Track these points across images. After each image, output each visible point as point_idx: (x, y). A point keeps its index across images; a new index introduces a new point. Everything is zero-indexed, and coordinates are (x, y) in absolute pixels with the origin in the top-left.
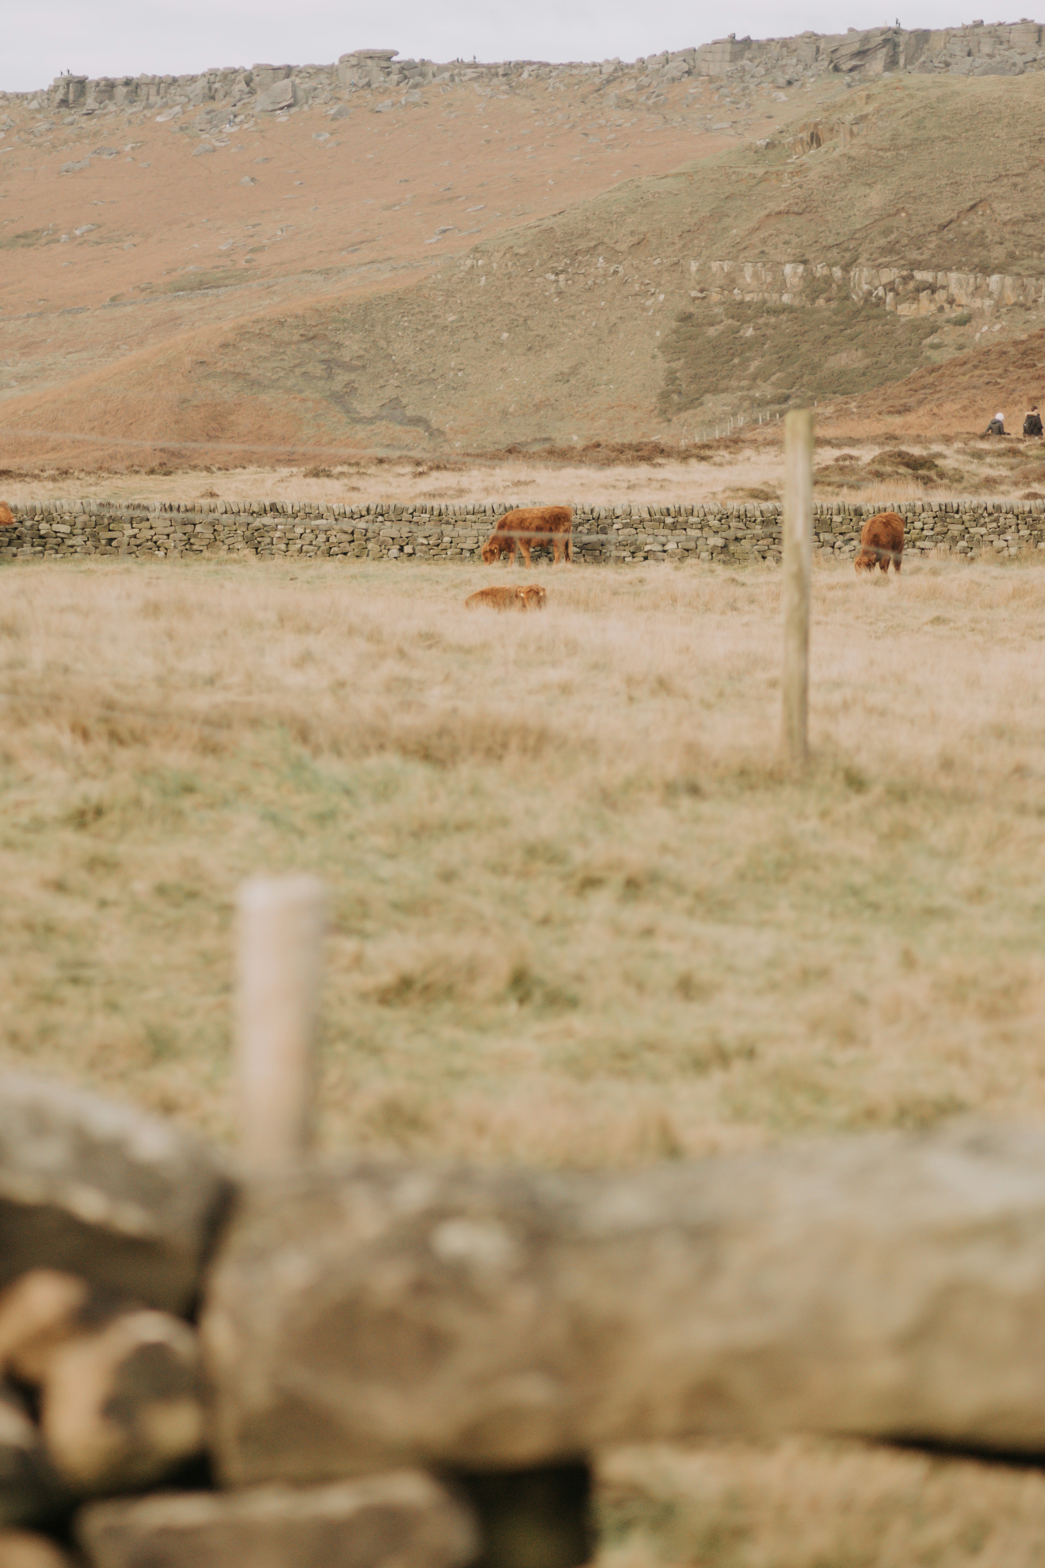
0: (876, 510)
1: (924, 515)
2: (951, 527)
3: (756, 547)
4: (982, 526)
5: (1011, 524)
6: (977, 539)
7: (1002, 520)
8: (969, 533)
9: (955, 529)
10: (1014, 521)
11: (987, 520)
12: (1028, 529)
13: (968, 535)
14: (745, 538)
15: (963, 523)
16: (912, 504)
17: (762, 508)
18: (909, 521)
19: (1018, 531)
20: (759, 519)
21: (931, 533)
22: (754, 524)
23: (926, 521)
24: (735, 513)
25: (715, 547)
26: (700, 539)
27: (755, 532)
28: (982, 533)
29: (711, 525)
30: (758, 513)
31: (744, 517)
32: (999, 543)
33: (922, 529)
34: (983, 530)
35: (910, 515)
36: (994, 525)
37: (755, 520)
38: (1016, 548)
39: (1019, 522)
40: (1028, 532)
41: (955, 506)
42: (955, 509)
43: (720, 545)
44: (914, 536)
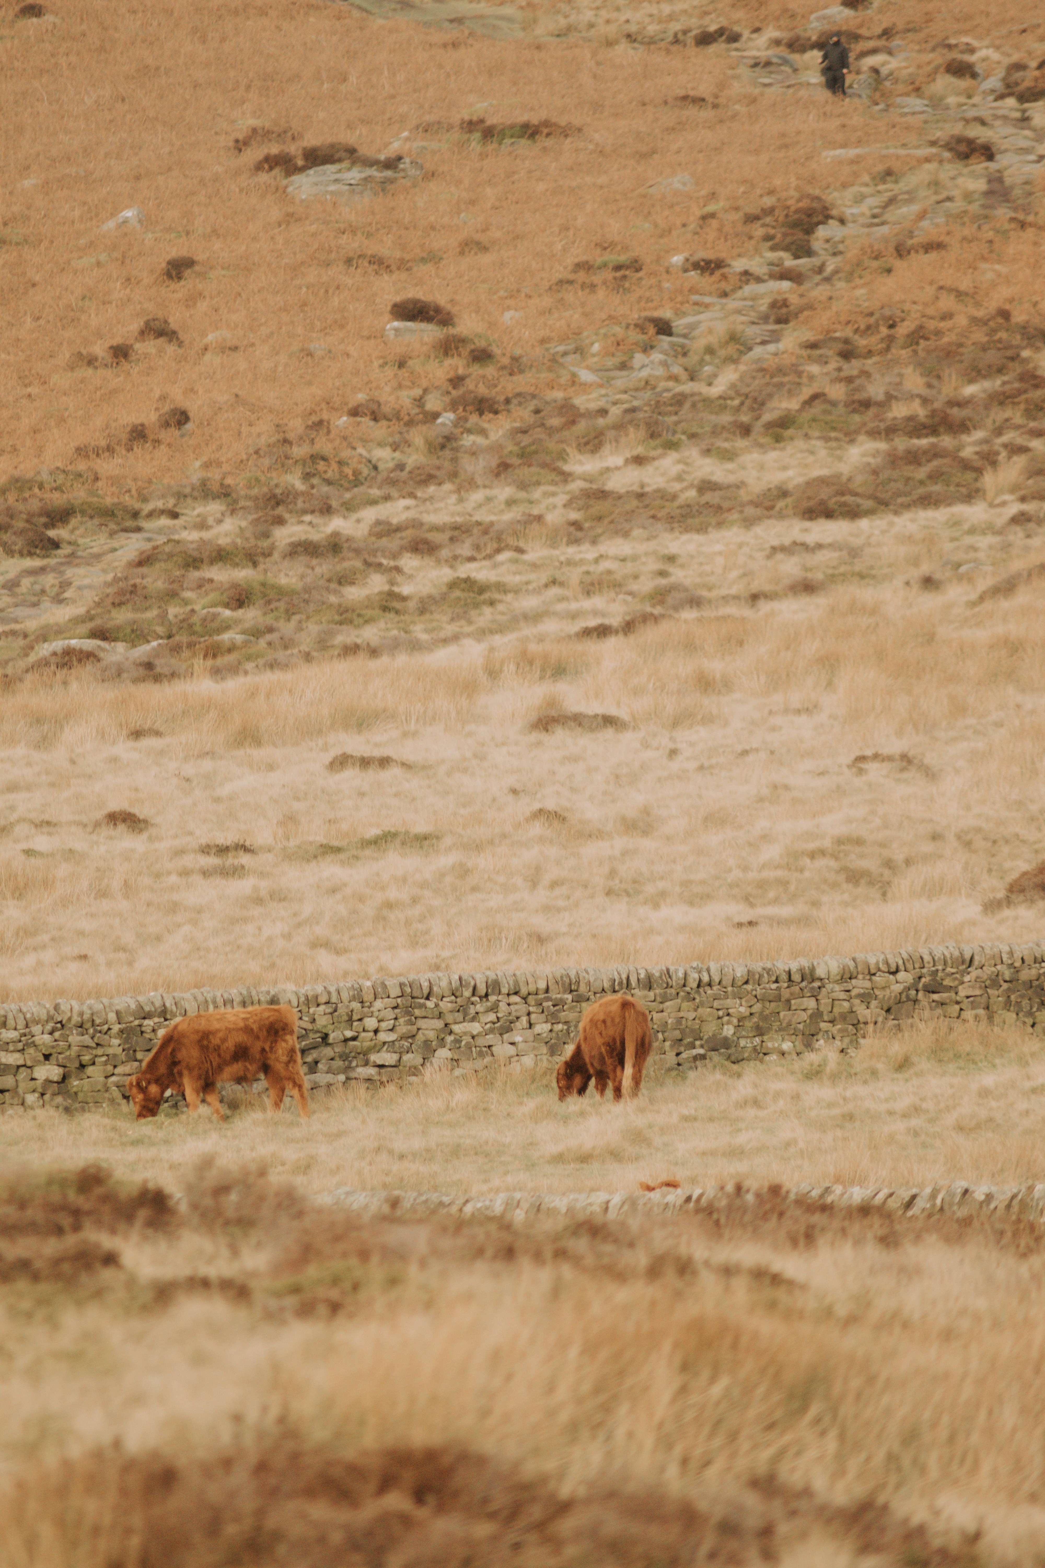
0: (302, 999)
1: (378, 1004)
2: (421, 1023)
3: (113, 1079)
4: (473, 1019)
5: (518, 1014)
6: (467, 1043)
7: (503, 1006)
8: (451, 1032)
9: (430, 1028)
10: (522, 1008)
11: (479, 1008)
12: (546, 1022)
13: (452, 1038)
14: (94, 1064)
15: (440, 1015)
16: (356, 986)
17: (118, 1008)
18: (355, 1017)
19: (531, 1025)
20: (116, 1028)
21: (392, 1037)
22: (107, 1037)
23: (382, 1015)
24: (76, 1019)
25: (48, 1081)
26: (22, 1069)
27: (110, 1051)
28: (475, 1033)
29: (37, 1043)
30: (112, 1017)
31: (90, 1024)
32: (502, 1050)
33: (376, 1032)
34: (476, 1028)
35: (355, 1005)
36: (492, 1017)
37: (109, 1029)
38: (532, 1056)
39: (531, 1009)
40: (548, 1026)
41: (425, 985)
42: (426, 992)
43: (55, 1079)
44: (367, 1044)
